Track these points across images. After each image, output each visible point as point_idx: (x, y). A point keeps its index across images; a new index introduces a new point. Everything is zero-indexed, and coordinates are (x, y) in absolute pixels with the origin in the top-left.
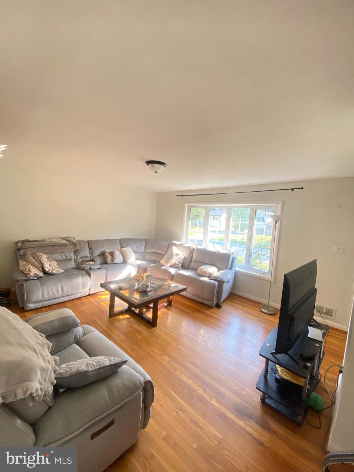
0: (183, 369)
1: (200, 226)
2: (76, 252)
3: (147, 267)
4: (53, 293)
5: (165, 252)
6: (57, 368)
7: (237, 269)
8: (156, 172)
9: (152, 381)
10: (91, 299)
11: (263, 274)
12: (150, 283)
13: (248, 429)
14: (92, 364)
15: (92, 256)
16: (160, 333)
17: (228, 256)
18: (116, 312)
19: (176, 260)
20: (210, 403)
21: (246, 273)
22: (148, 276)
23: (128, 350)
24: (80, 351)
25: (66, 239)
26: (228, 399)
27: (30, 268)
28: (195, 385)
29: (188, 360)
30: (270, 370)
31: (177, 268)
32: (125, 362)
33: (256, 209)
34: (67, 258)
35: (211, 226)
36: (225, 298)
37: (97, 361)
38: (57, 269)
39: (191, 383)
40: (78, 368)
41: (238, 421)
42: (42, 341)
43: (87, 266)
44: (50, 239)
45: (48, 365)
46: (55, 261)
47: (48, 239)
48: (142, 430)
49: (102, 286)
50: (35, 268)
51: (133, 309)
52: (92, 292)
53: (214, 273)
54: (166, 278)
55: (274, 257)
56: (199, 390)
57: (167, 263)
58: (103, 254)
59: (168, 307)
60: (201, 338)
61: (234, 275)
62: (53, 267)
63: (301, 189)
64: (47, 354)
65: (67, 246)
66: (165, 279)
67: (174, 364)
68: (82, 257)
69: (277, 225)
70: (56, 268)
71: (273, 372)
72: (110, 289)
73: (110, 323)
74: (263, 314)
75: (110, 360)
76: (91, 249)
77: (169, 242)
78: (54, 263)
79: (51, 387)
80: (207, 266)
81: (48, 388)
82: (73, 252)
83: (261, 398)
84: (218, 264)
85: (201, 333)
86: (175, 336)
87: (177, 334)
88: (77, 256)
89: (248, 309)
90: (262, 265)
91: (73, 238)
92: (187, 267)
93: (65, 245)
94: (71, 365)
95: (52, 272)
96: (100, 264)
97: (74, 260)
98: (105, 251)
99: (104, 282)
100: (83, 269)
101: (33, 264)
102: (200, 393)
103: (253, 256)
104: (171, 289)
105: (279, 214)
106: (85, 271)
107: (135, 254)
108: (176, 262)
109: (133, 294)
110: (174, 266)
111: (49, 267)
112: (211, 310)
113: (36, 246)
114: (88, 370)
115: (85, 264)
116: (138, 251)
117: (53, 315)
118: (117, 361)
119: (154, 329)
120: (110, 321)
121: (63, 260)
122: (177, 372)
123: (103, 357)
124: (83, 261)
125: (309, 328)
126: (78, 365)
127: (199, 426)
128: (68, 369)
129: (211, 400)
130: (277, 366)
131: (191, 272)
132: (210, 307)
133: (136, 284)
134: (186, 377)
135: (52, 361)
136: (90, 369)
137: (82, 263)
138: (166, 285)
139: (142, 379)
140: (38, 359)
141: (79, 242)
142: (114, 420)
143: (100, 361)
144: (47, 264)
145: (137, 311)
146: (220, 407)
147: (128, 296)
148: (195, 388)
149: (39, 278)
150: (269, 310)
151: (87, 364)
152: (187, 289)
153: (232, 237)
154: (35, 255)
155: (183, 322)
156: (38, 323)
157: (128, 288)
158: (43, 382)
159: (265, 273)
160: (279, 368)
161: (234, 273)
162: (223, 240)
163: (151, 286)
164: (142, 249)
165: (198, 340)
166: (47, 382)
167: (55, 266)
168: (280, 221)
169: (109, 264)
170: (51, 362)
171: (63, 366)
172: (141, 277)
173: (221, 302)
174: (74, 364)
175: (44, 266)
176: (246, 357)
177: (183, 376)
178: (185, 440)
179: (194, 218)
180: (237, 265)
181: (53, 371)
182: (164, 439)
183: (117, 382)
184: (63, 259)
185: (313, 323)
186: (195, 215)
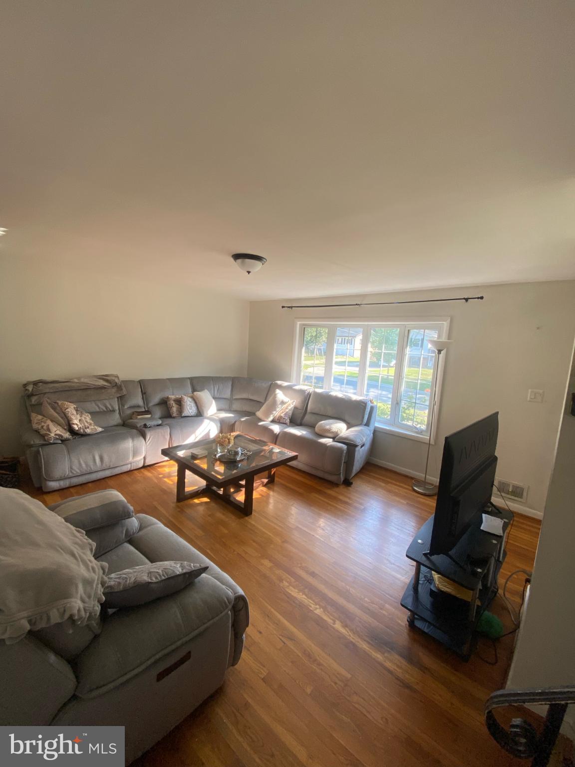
0: (292, 579)
1: (320, 354)
2: (121, 399)
3: (235, 422)
4: (87, 465)
5: (264, 399)
6: (106, 578)
7: (377, 425)
8: (249, 272)
9: (246, 596)
10: (147, 473)
11: (417, 433)
12: (241, 447)
13: (388, 664)
14: (157, 572)
15: (147, 405)
16: (256, 525)
17: (364, 405)
18: (188, 493)
19: (281, 412)
20: (334, 628)
21: (391, 431)
22: (236, 437)
23: (208, 551)
24: (136, 553)
25: (104, 378)
26: (360, 622)
27: (48, 425)
28: (311, 603)
29: (299, 565)
30: (423, 579)
31: (284, 423)
32: (205, 569)
33: (409, 330)
34: (106, 409)
35: (337, 354)
36: (359, 470)
37: (164, 569)
38: (93, 427)
39: (305, 598)
40: (135, 579)
41: (373, 653)
42: (81, 540)
43: (140, 421)
44: (79, 378)
45: (93, 574)
46: (89, 413)
47: (76, 378)
48: (231, 668)
49: (165, 452)
50: (56, 425)
51: (214, 488)
52: (148, 463)
53: (341, 431)
54: (265, 440)
55: (435, 407)
56: (316, 608)
57: (267, 416)
58: (164, 403)
59: (269, 485)
60: (320, 531)
61: (372, 435)
62: (86, 424)
63: (479, 299)
64: (91, 559)
65: (106, 389)
66: (264, 442)
67: (279, 572)
68: (131, 407)
69: (441, 355)
70: (91, 424)
71: (428, 581)
72: (177, 457)
73: (179, 510)
74: (416, 494)
75: (182, 567)
76: (145, 393)
77: (270, 383)
78: (88, 418)
79: (98, 607)
80: (331, 421)
81: (93, 607)
82: (116, 399)
83: (409, 620)
84: (347, 418)
85: (320, 525)
86: (280, 529)
87: (283, 526)
88: (123, 405)
89: (394, 488)
90: (417, 419)
91: (116, 377)
92: (299, 422)
93: (103, 388)
94: (125, 574)
95: (84, 431)
96: (160, 418)
97: (118, 411)
98: (168, 398)
99: (167, 447)
100: (134, 427)
101: (54, 420)
102: (318, 614)
103: (403, 404)
104: (273, 458)
105: (444, 339)
106: (137, 430)
107: (215, 401)
108: (282, 415)
109: (214, 465)
110: (278, 421)
111: (79, 424)
112: (336, 489)
113: (57, 390)
114: (152, 581)
115: (137, 418)
116: (220, 397)
117: (91, 500)
118: (193, 567)
119: (247, 518)
120: (178, 507)
121: (101, 412)
122: (283, 583)
123: (172, 563)
124: (133, 413)
125: (484, 515)
126: (135, 574)
127: (315, 660)
128: (120, 581)
129: (334, 623)
130: (433, 572)
131: (305, 430)
132: (333, 484)
133: (219, 450)
134: (296, 591)
135: (99, 569)
136: (154, 580)
137: (131, 417)
138: (265, 450)
139: (230, 593)
140: (79, 566)
141: (126, 383)
142: (190, 652)
143: (167, 569)
144: (76, 419)
145: (221, 492)
146: (346, 633)
147: (206, 468)
148: (311, 606)
149: (64, 441)
150: (426, 489)
151: (150, 573)
152: (298, 457)
153: (370, 371)
154: (56, 405)
155: (293, 508)
156: (71, 513)
157: (205, 457)
158: (87, 599)
159: (421, 432)
160: (436, 576)
161: (372, 432)
162: (357, 377)
163: (242, 454)
164: (227, 393)
165: (315, 535)
166: (92, 599)
167: (89, 421)
168: (445, 350)
169: (174, 418)
170: (97, 570)
171: (113, 575)
172: (226, 439)
173: (351, 477)
174: (129, 574)
175: (71, 422)
176: (388, 560)
177: (293, 589)
178: (295, 681)
179: (311, 341)
180: (377, 418)
181: (100, 583)
182: (263, 679)
183: (193, 598)
184: (102, 410)
185: (490, 509)
186: (312, 336)
